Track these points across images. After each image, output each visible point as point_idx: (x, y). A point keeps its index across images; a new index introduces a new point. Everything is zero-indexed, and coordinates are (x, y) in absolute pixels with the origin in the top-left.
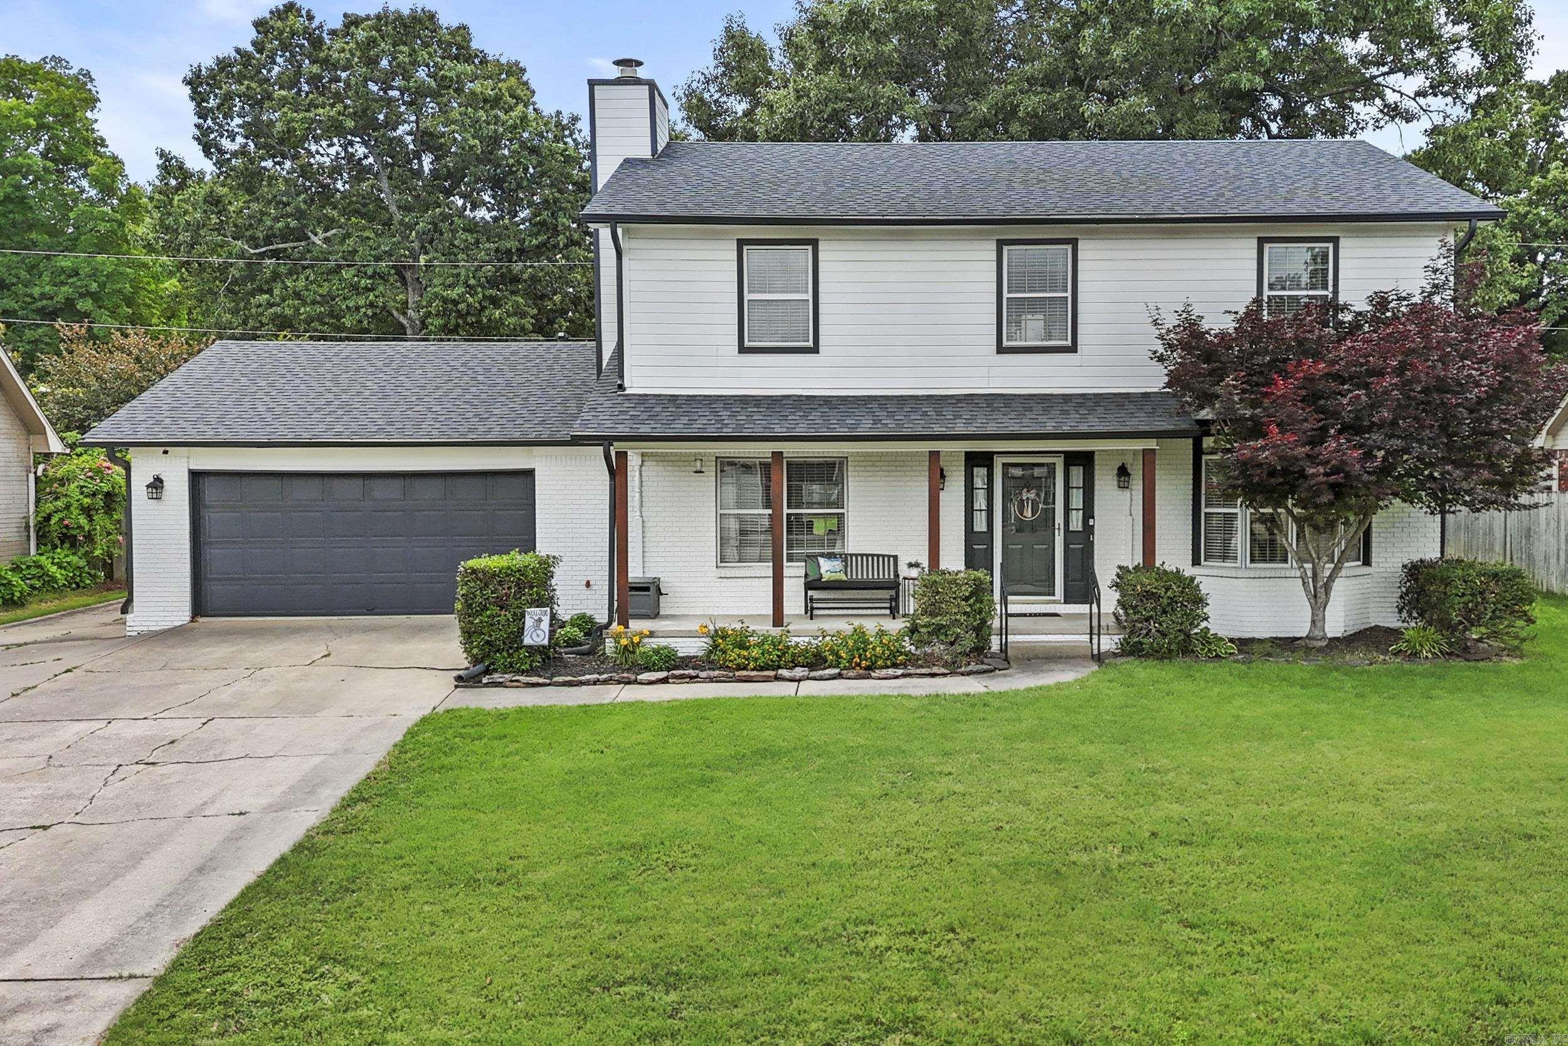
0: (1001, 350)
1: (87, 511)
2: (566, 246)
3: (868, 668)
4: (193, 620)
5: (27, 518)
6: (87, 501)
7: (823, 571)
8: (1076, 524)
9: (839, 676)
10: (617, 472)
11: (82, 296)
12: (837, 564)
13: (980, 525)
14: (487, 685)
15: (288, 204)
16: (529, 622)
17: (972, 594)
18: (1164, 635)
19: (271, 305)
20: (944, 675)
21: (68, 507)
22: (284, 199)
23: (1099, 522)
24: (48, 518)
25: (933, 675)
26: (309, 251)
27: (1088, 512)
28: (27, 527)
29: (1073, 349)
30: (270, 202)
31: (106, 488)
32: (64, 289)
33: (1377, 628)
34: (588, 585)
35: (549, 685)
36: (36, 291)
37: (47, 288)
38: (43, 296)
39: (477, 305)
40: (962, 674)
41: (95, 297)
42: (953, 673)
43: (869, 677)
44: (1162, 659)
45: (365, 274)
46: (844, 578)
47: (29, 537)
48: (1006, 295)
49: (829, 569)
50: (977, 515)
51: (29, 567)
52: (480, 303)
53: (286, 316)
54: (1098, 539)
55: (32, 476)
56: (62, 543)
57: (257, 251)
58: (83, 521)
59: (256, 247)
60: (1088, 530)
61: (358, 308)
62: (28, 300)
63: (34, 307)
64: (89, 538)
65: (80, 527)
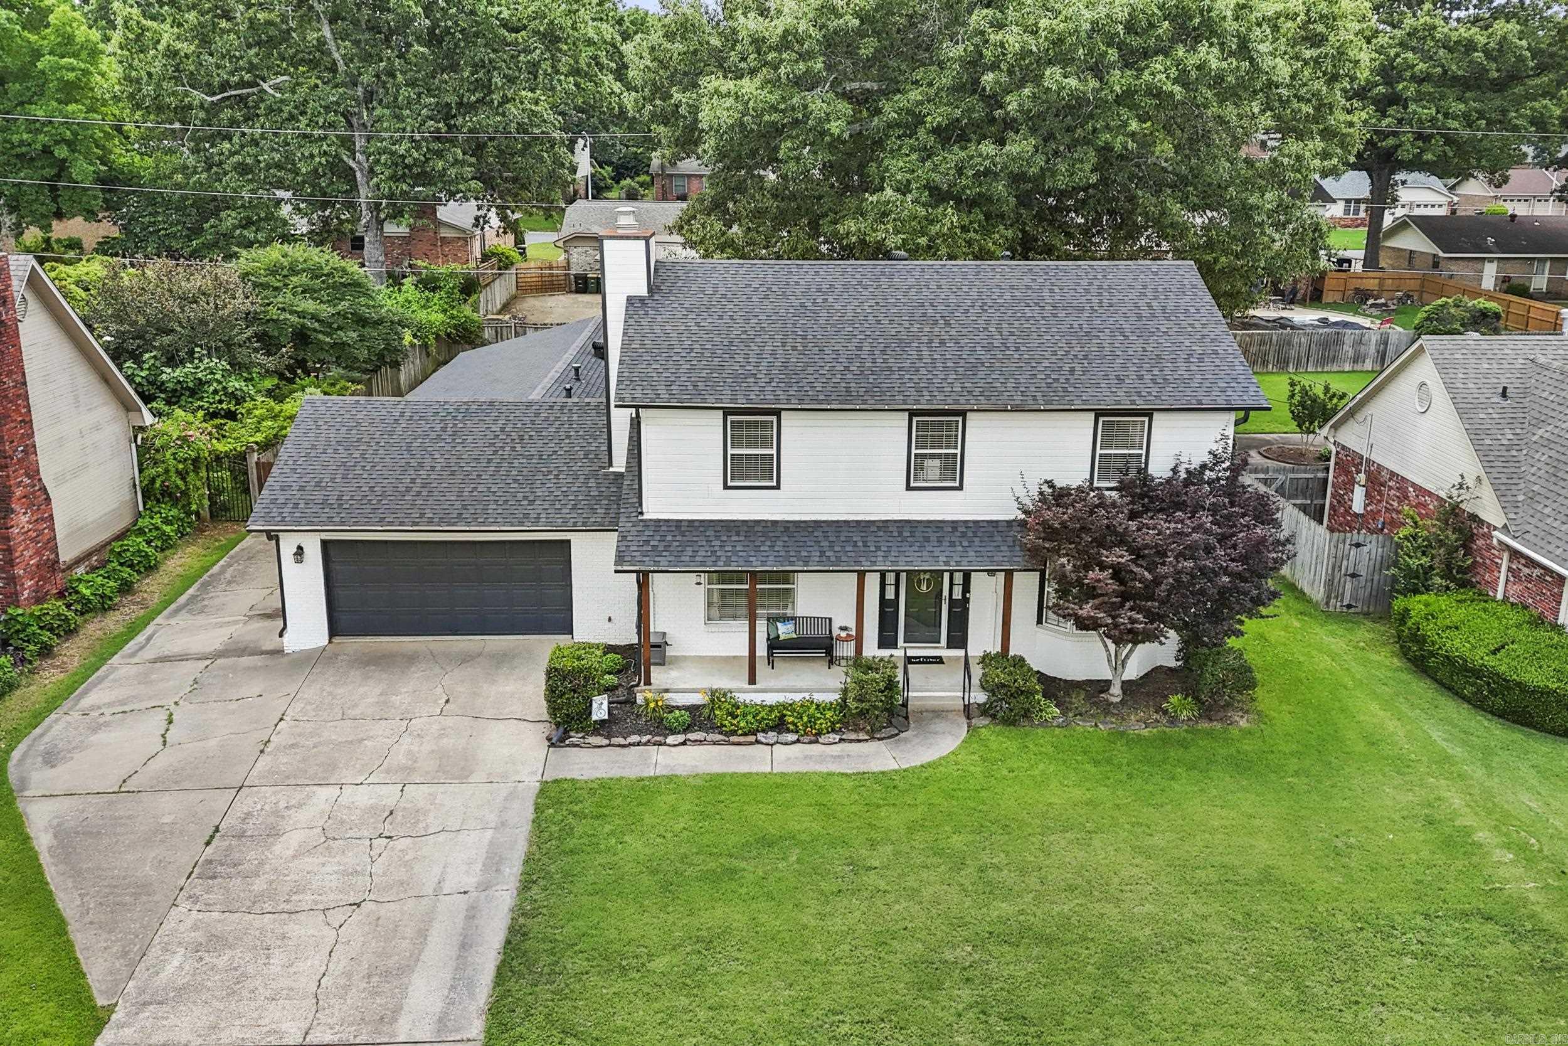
0: (909, 488)
1: (183, 475)
2: (500, 105)
3: (816, 735)
4: (330, 642)
5: (133, 478)
6: (181, 466)
7: (780, 632)
8: (957, 594)
9: (798, 741)
10: (643, 586)
11: (57, 143)
12: (790, 626)
13: (890, 594)
14: (568, 746)
15: (242, 57)
16: (595, 705)
17: (886, 688)
18: (1011, 710)
19: (233, 154)
20: (866, 740)
21: (167, 471)
22: (237, 54)
23: (973, 596)
24: (153, 481)
25: (859, 741)
26: (263, 100)
27: (966, 588)
28: (135, 485)
29: (960, 488)
30: (223, 57)
31: (193, 454)
32: (41, 137)
33: (1161, 667)
34: (610, 619)
35: (609, 745)
36: (15, 138)
37: (25, 136)
38: (22, 143)
39: (422, 158)
40: (879, 739)
41: (70, 144)
42: (873, 738)
43: (817, 742)
44: (1010, 725)
45: (317, 123)
46: (794, 636)
47: (136, 492)
48: (914, 451)
49: (785, 631)
50: (887, 587)
51: (150, 530)
52: (424, 156)
53: (247, 164)
54: (972, 606)
55: (133, 445)
56: (163, 497)
57: (215, 99)
58: (180, 482)
59: (214, 94)
60: (965, 600)
61: (312, 156)
62: (8, 146)
63: (14, 152)
64: (185, 493)
65: (177, 487)
